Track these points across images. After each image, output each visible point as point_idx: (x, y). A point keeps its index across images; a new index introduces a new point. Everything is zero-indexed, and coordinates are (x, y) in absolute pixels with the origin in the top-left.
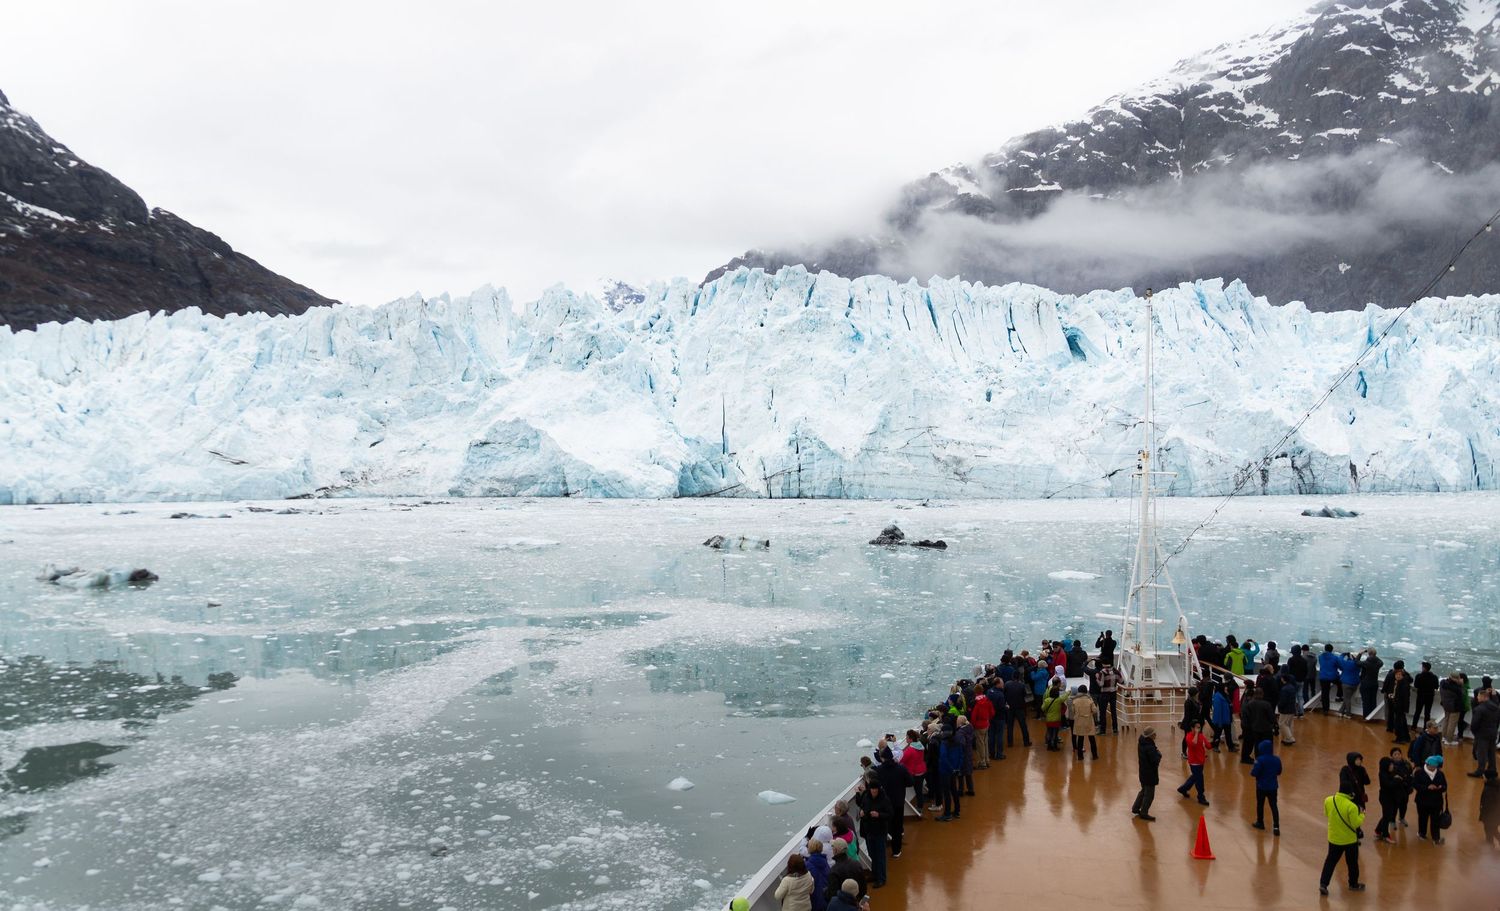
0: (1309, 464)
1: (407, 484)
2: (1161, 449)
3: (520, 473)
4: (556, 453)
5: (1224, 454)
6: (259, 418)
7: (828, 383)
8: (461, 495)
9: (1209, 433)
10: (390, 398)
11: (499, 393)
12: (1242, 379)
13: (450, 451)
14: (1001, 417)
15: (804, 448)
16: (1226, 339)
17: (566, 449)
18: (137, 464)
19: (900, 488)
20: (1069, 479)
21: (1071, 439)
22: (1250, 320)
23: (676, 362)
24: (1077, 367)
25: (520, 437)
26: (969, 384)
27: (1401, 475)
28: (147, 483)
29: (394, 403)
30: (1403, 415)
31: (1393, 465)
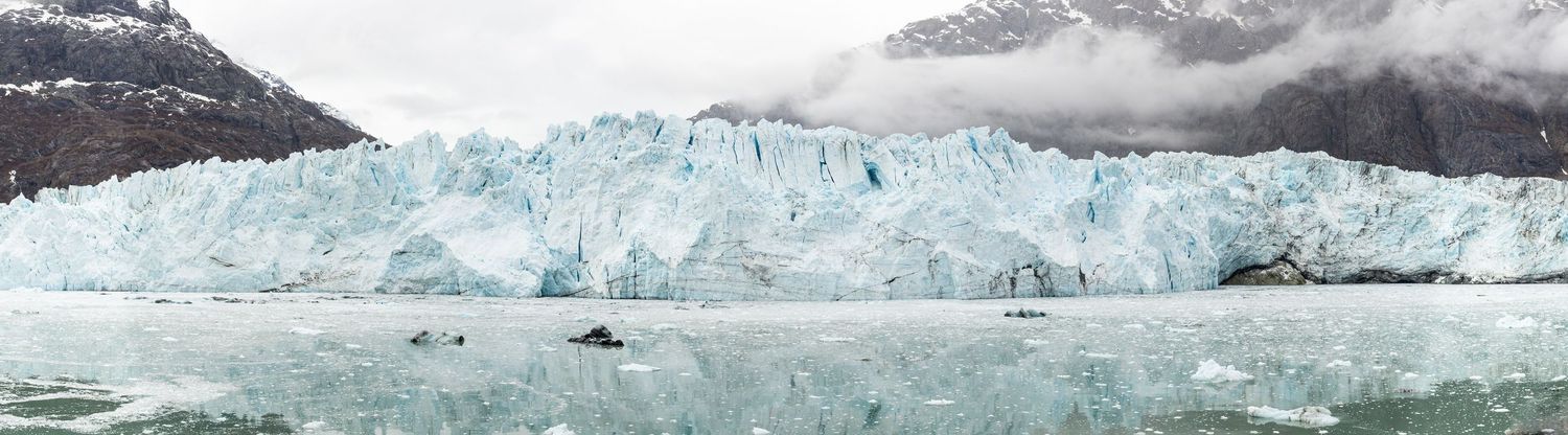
0: (1048, 273)
1: (346, 282)
2: (931, 261)
3: (428, 275)
4: (454, 260)
5: (981, 266)
6: (245, 234)
7: (663, 205)
8: (384, 292)
9: (970, 249)
10: (339, 219)
11: (417, 213)
12: (1000, 206)
13: (379, 258)
14: (801, 233)
15: (640, 258)
16: (989, 174)
17: (460, 258)
18: (165, 265)
19: (715, 291)
20: (854, 285)
21: (859, 252)
22: (1010, 161)
23: (550, 188)
24: (873, 195)
25: (428, 247)
26: (778, 206)
27: (1117, 282)
28: (170, 279)
29: (342, 222)
30: (1119, 236)
31: (1112, 274)
